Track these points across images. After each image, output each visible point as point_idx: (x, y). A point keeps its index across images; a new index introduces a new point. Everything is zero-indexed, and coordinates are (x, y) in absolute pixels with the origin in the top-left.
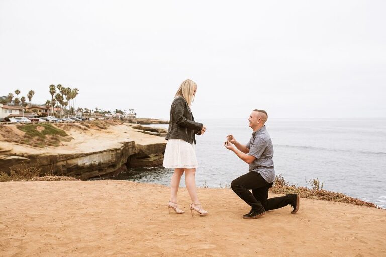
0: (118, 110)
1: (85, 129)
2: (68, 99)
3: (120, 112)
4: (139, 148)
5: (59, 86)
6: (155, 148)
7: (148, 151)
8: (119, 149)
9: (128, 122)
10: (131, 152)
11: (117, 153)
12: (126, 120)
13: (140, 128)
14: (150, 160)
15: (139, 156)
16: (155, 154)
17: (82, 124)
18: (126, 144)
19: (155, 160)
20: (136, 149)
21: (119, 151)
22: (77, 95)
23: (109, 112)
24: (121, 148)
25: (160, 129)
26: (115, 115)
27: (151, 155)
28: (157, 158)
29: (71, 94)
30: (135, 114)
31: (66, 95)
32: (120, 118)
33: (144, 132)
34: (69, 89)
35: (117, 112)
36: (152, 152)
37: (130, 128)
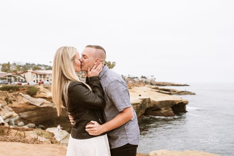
0: (143, 76)
3: (145, 77)
4: (153, 103)
6: (165, 103)
7: (160, 106)
8: (139, 104)
9: (149, 84)
10: (148, 106)
11: (137, 107)
12: (148, 83)
13: (157, 88)
14: (162, 112)
15: (154, 109)
16: (165, 108)
18: (144, 100)
19: (165, 112)
20: (151, 104)
21: (139, 105)
22: (115, 66)
23: (137, 78)
24: (141, 103)
25: (171, 90)
26: (141, 79)
27: (162, 109)
28: (166, 111)
29: (111, 65)
30: (155, 79)
32: (144, 82)
33: (159, 92)
34: (109, 62)
35: (142, 77)
36: (163, 107)
37: (150, 89)
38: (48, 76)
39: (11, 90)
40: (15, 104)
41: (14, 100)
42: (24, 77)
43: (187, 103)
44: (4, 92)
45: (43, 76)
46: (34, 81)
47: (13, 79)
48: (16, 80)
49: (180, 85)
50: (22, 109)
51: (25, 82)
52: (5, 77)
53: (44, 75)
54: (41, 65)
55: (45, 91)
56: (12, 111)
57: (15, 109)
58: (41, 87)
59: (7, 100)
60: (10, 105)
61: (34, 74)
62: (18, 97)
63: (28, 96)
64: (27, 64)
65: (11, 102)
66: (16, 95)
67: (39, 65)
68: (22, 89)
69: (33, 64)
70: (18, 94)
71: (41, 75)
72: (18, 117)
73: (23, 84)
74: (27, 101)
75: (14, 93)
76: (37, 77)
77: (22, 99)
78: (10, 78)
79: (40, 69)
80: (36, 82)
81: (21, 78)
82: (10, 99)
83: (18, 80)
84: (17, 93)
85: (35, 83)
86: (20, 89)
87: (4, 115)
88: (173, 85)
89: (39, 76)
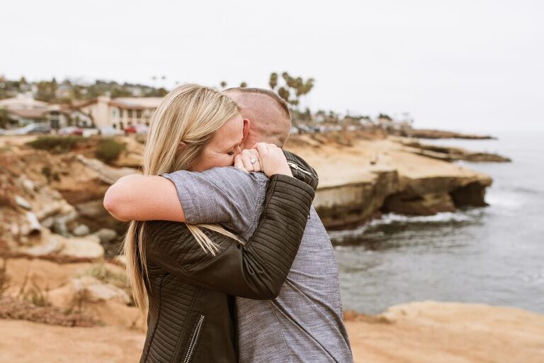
0: (384, 113)
1: (317, 147)
2: (298, 94)
3: (387, 117)
4: (405, 184)
5: (285, 75)
6: (435, 183)
7: (422, 189)
8: (369, 184)
9: (398, 134)
10: (391, 189)
11: (364, 191)
12: (395, 131)
13: (416, 145)
14: (425, 205)
15: (406, 198)
16: (435, 195)
17: (313, 137)
18: (383, 175)
20: (399, 185)
21: (368, 188)
22: (312, 89)
23: (367, 118)
24: (374, 183)
25: (452, 149)
26: (377, 122)
27: (427, 197)
29: (303, 87)
30: (412, 121)
31: (294, 87)
32: (385, 128)
33: (421, 154)
34: (299, 78)
35: (382, 117)
36: (429, 191)
37: (398, 146)
38: (147, 113)
39: (58, 148)
40: (66, 183)
41: (65, 174)
42: (90, 116)
43: (489, 183)
44: (40, 152)
45: (135, 114)
46: (115, 126)
47: (62, 120)
48: (70, 123)
49: (475, 138)
50: (85, 195)
51: (93, 126)
52: (45, 113)
53: (139, 111)
54: (131, 86)
55: (138, 151)
56: (58, 200)
57: (68, 195)
58: (130, 141)
59: (46, 172)
60: (54, 184)
61: (113, 109)
62: (76, 166)
63: (98, 164)
64: (98, 82)
65: (56, 178)
66: (69, 162)
67: (126, 85)
68: (85, 145)
69: (113, 83)
70: (73, 159)
71: (130, 111)
72: (73, 214)
73: (87, 133)
74: (94, 175)
75: (63, 156)
76: (121, 116)
77: (83, 171)
78: (55, 117)
79: (128, 95)
80: (118, 126)
81: (83, 118)
82: (55, 169)
83: (74, 123)
84: (70, 155)
85: (118, 131)
86: (79, 144)
87: (41, 208)
88: (457, 136)
89: (125, 113)
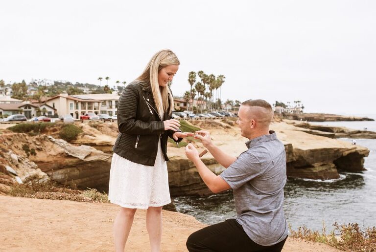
0: (279, 102)
1: (227, 127)
2: (212, 88)
3: (282, 105)
4: (298, 154)
5: (201, 73)
6: (322, 154)
7: (312, 158)
9: (291, 118)
12: (289, 115)
13: (306, 126)
14: (314, 171)
15: (299, 166)
16: (322, 163)
17: (224, 121)
19: (321, 172)
20: (293, 156)
22: (223, 84)
25: (335, 128)
26: (275, 109)
27: (316, 165)
28: (324, 168)
29: (215, 82)
30: (303, 108)
31: (208, 83)
32: (281, 113)
33: (310, 133)
34: (212, 75)
35: (277, 104)
36: (317, 160)
37: (292, 127)
38: (96, 104)
39: (32, 132)
40: (40, 156)
41: (39, 150)
42: (53, 108)
43: (366, 153)
44: (21, 134)
45: (87, 106)
46: (72, 114)
47: (33, 111)
48: (39, 113)
49: (355, 120)
50: (54, 165)
51: (56, 116)
52: (20, 107)
53: (90, 103)
54: (81, 85)
55: (92, 133)
56: (36, 169)
57: (41, 164)
58: (85, 125)
59: (26, 148)
60: (32, 157)
61: (70, 102)
62: (46, 143)
63: (63, 142)
64: (56, 83)
65: (33, 153)
66: (42, 140)
67: (78, 85)
68: (52, 129)
69: (68, 83)
70: (45, 139)
71: (83, 103)
72: (47, 178)
73: (53, 120)
74: (61, 150)
75: (37, 137)
76: (77, 108)
77: (52, 147)
78: (28, 110)
79: (81, 92)
80: (75, 115)
81: (48, 109)
82: (32, 146)
83: (42, 114)
84: (43, 136)
85: (74, 118)
86: (47, 128)
87: (24, 175)
88: (339, 119)
89: (80, 105)
